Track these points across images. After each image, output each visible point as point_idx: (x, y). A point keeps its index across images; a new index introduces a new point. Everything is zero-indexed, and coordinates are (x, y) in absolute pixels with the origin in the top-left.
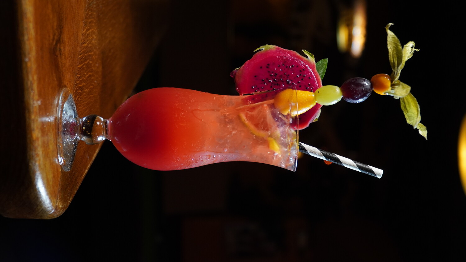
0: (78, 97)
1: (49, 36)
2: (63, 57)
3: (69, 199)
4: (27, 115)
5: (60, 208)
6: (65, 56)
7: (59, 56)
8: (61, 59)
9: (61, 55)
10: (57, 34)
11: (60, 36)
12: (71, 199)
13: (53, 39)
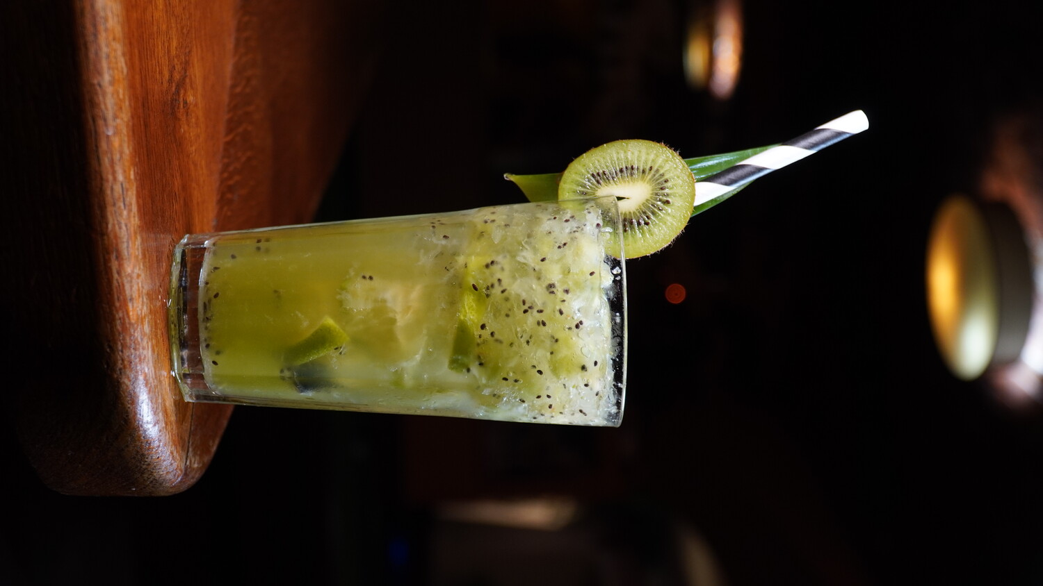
0: (225, 209)
1: (161, 72)
2: (193, 120)
3: (214, 442)
4: (114, 265)
5: (194, 469)
6: (197, 119)
7: (184, 119)
8: (188, 125)
9: (187, 115)
10: (178, 67)
11: (185, 72)
12: (217, 442)
13: (171, 80)
